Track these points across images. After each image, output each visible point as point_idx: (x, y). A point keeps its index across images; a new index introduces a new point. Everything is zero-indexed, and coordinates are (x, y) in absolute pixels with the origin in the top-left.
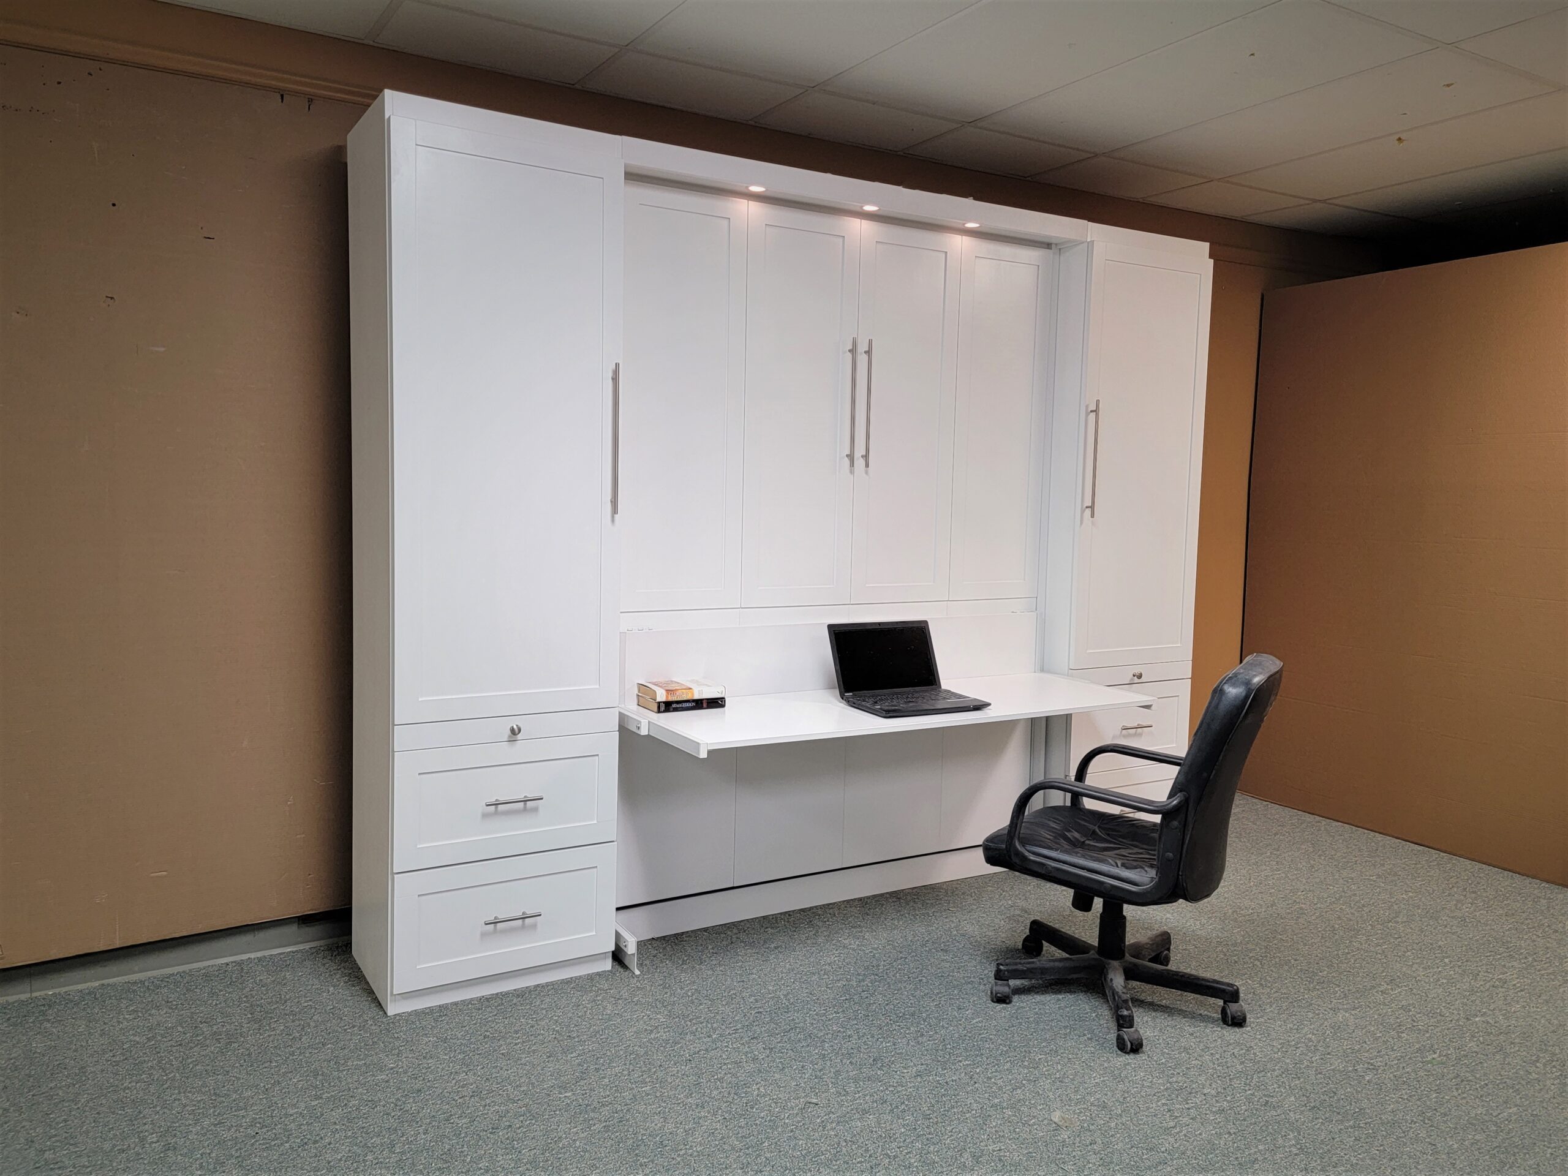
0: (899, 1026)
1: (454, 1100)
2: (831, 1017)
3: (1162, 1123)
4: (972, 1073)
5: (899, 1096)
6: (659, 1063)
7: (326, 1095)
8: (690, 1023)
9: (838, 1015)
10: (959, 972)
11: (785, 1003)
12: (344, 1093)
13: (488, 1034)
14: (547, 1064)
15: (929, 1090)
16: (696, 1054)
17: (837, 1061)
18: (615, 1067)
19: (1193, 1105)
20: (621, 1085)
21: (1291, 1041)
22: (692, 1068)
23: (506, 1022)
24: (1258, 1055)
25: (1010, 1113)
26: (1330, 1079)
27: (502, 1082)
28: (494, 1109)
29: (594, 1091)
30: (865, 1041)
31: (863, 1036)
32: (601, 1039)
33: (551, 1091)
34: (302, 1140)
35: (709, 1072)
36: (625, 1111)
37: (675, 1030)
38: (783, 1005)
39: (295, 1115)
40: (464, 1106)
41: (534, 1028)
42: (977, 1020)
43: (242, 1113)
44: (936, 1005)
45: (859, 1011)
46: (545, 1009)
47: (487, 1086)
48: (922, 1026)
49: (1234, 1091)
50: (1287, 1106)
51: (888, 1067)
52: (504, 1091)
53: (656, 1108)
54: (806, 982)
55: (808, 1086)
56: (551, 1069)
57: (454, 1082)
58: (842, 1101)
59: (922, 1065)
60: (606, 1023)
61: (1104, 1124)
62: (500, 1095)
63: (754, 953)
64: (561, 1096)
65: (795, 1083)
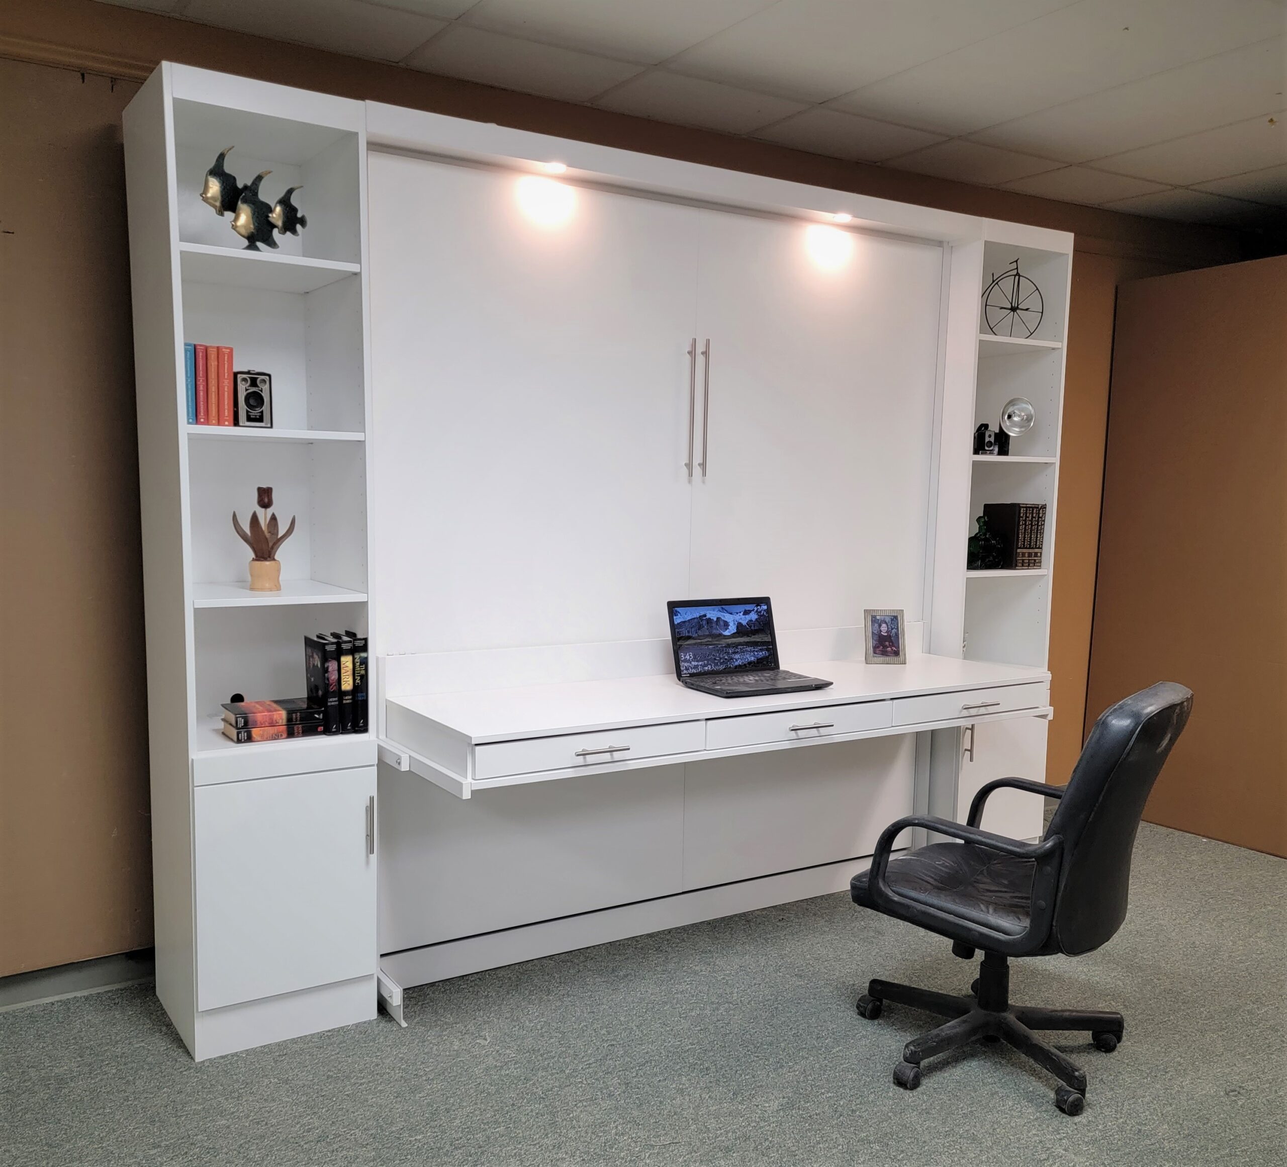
0: (758, 1057)
1: (299, 1146)
2: (687, 1048)
3: (1034, 1155)
4: (835, 1106)
5: (762, 1133)
6: (512, 1102)
7: (165, 1143)
8: (541, 1058)
9: (694, 1046)
10: (815, 998)
11: (638, 1035)
12: (183, 1141)
13: (331, 1074)
14: (394, 1105)
15: (792, 1125)
16: (549, 1091)
17: (695, 1096)
18: (466, 1107)
19: (1065, 1135)
20: (473, 1125)
21: (1160, 1066)
22: (546, 1106)
23: (350, 1061)
24: (1127, 1081)
25: (878, 1148)
26: (1202, 1104)
27: (349, 1125)
28: (342, 1154)
29: (446, 1133)
30: (724, 1074)
31: (721, 1069)
32: (449, 1077)
33: (401, 1134)
35: (564, 1110)
36: (479, 1154)
37: (526, 1066)
38: (637, 1037)
41: (379, 1067)
42: (838, 1049)
44: (794, 1033)
45: (716, 1042)
46: (390, 1045)
47: (333, 1130)
48: (781, 1057)
49: (1106, 1120)
50: (1160, 1134)
51: (749, 1101)
53: (512, 1150)
54: (658, 1012)
55: (667, 1123)
57: (298, 1126)
58: (704, 1138)
59: (784, 1098)
60: (454, 1059)
61: (974, 1157)
62: (347, 1139)
63: (603, 982)
64: (411, 1139)
65: (654, 1120)
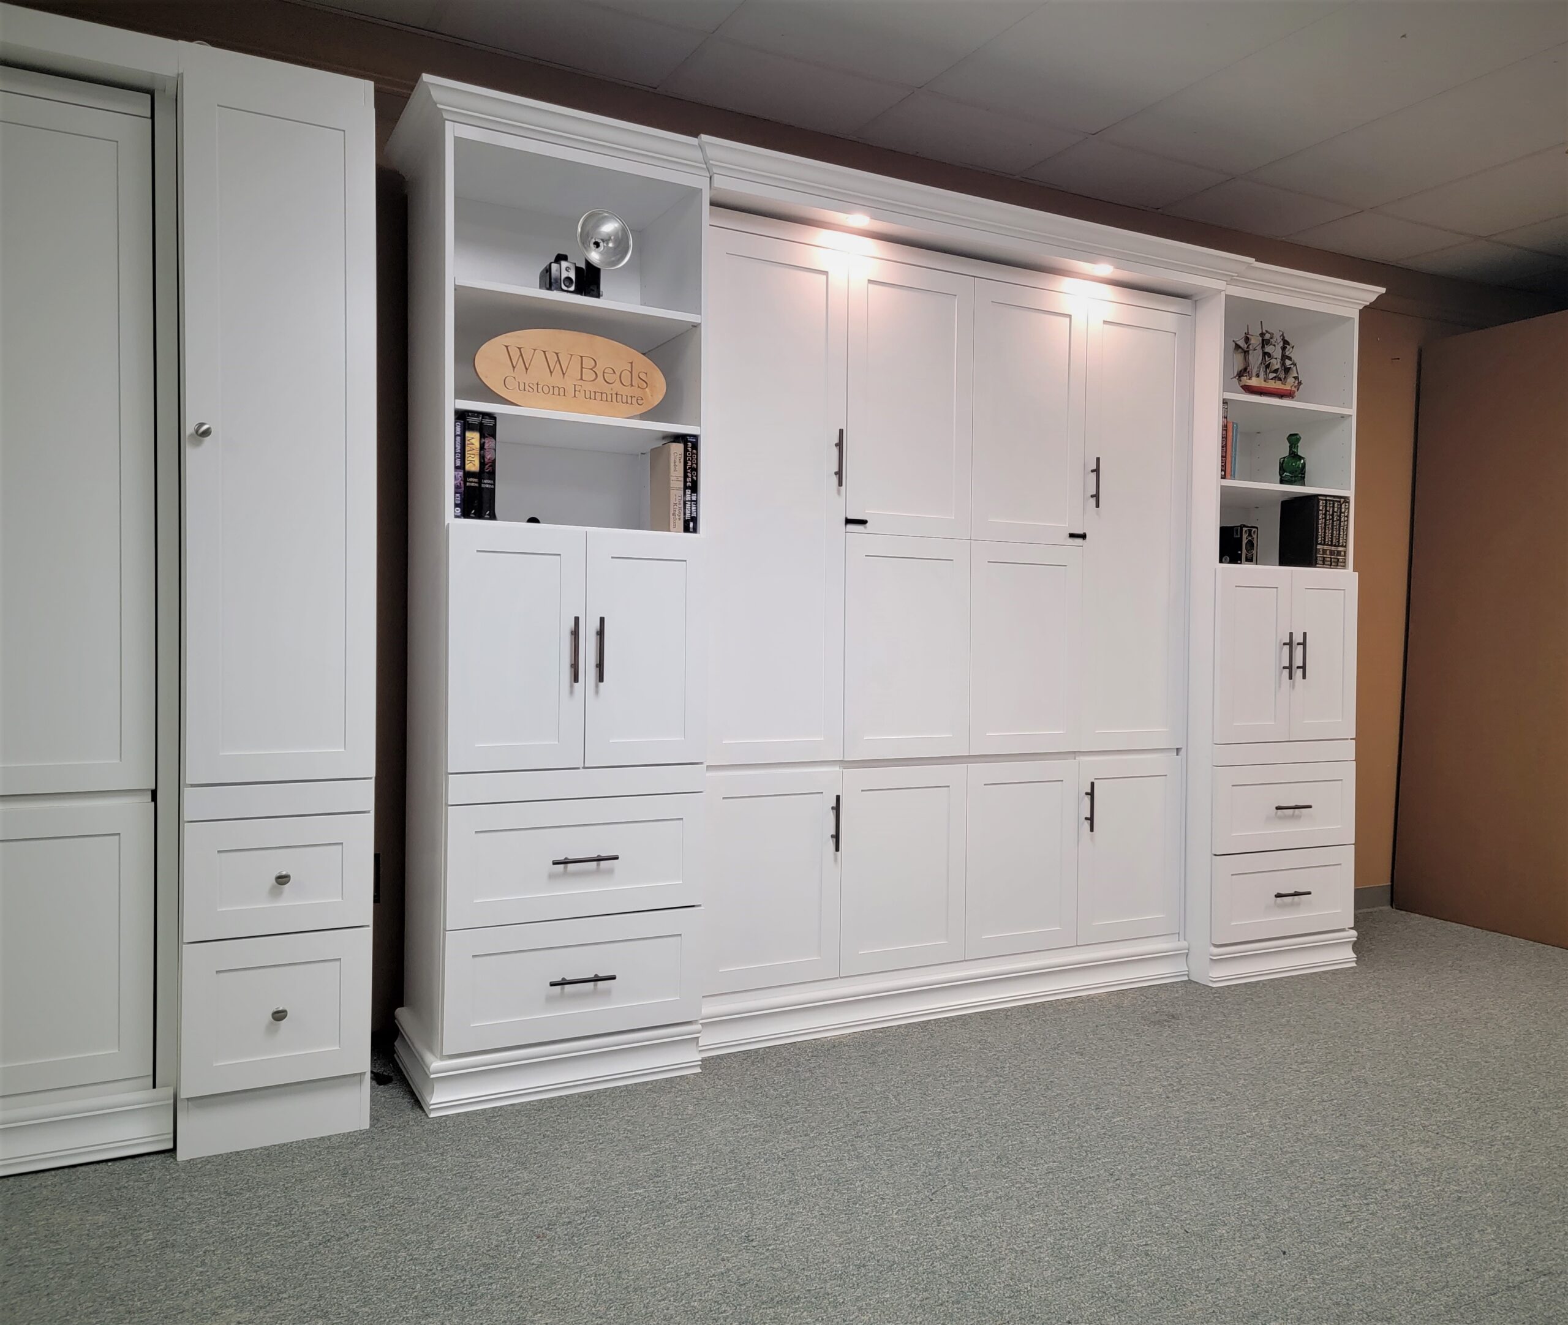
0: (1028, 1125)
6: (747, 1161)
7: (356, 1193)
12: (376, 1191)
18: (695, 1165)
22: (785, 1165)
26: (1532, 1175)
29: (670, 1188)
31: (986, 1135)
34: (324, 1237)
39: (318, 1214)
40: (516, 1203)
43: (254, 1211)
49: (1421, 1187)
52: (564, 1188)
56: (620, 1167)
58: (960, 1197)
59: (1055, 1162)
